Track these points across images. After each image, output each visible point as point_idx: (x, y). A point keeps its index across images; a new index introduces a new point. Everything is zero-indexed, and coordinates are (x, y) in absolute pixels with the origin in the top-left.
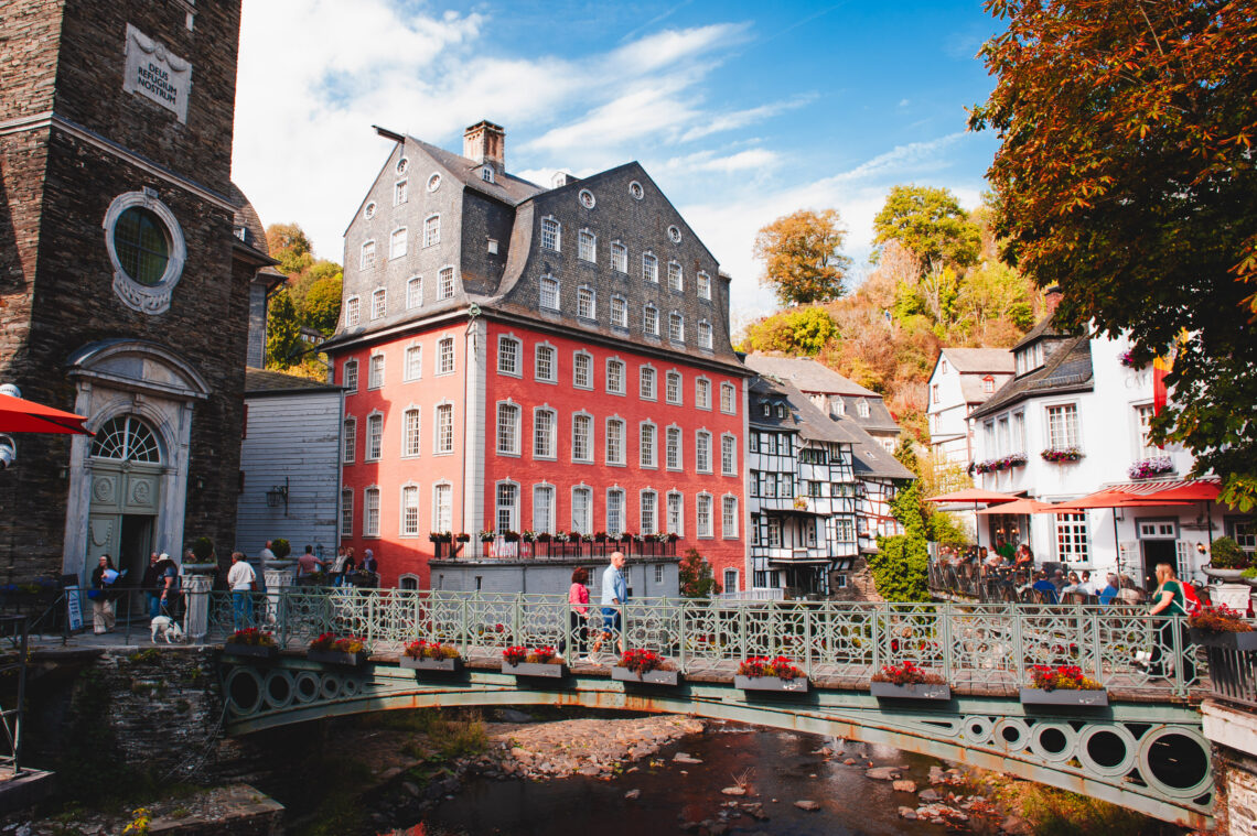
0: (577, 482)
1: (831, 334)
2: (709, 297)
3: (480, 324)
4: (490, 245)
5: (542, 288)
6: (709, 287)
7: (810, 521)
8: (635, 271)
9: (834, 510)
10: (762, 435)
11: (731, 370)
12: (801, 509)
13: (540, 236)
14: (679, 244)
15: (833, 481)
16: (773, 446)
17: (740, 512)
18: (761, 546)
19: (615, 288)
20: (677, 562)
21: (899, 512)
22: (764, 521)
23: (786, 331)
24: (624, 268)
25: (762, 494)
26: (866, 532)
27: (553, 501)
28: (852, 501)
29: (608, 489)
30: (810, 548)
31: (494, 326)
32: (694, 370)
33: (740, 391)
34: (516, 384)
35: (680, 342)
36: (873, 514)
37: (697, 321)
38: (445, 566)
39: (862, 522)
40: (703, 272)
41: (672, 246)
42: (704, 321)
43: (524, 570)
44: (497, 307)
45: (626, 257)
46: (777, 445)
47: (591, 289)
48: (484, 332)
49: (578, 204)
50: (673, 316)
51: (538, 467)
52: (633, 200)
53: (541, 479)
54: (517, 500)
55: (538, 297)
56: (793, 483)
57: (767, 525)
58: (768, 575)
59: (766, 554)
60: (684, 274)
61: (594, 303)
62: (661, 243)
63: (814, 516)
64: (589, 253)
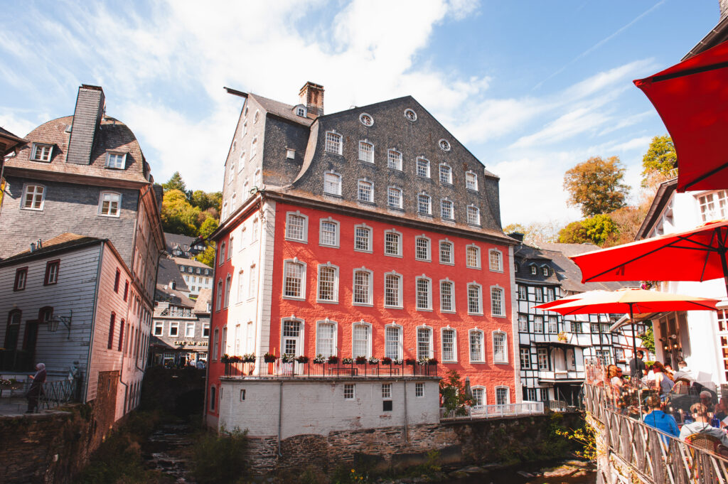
0: (358, 319)
1: (612, 231)
2: (476, 188)
3: (270, 204)
4: (288, 152)
5: (325, 180)
6: (476, 182)
7: (569, 351)
8: (409, 170)
9: (594, 343)
10: (529, 288)
11: (496, 240)
12: (563, 342)
13: (324, 144)
14: (449, 152)
15: (591, 321)
16: (539, 295)
17: (509, 344)
18: (531, 370)
19: (391, 180)
20: (437, 380)
21: (650, 344)
22: (533, 350)
23: (581, 230)
24: (400, 167)
25: (532, 331)
26: (623, 359)
27: (335, 334)
28: (609, 336)
29: (387, 325)
30: (571, 371)
31: (282, 206)
32: (464, 240)
33: (506, 256)
34: (302, 248)
35: (451, 220)
36: (628, 346)
37: (465, 205)
38: (234, 381)
39: (619, 352)
40: (471, 172)
41: (443, 153)
42: (472, 205)
43: (281, 385)
44: (284, 193)
45: (401, 160)
46: (543, 295)
47: (370, 182)
48: (273, 211)
49: (358, 123)
50: (444, 202)
51: (322, 308)
52: (408, 121)
53: (324, 317)
54: (302, 332)
55: (322, 186)
56: (558, 323)
57: (537, 354)
58: (538, 391)
59: (536, 375)
60: (453, 172)
61: (372, 191)
62: (433, 151)
63: (573, 347)
64: (367, 156)
